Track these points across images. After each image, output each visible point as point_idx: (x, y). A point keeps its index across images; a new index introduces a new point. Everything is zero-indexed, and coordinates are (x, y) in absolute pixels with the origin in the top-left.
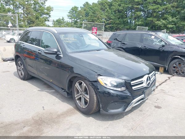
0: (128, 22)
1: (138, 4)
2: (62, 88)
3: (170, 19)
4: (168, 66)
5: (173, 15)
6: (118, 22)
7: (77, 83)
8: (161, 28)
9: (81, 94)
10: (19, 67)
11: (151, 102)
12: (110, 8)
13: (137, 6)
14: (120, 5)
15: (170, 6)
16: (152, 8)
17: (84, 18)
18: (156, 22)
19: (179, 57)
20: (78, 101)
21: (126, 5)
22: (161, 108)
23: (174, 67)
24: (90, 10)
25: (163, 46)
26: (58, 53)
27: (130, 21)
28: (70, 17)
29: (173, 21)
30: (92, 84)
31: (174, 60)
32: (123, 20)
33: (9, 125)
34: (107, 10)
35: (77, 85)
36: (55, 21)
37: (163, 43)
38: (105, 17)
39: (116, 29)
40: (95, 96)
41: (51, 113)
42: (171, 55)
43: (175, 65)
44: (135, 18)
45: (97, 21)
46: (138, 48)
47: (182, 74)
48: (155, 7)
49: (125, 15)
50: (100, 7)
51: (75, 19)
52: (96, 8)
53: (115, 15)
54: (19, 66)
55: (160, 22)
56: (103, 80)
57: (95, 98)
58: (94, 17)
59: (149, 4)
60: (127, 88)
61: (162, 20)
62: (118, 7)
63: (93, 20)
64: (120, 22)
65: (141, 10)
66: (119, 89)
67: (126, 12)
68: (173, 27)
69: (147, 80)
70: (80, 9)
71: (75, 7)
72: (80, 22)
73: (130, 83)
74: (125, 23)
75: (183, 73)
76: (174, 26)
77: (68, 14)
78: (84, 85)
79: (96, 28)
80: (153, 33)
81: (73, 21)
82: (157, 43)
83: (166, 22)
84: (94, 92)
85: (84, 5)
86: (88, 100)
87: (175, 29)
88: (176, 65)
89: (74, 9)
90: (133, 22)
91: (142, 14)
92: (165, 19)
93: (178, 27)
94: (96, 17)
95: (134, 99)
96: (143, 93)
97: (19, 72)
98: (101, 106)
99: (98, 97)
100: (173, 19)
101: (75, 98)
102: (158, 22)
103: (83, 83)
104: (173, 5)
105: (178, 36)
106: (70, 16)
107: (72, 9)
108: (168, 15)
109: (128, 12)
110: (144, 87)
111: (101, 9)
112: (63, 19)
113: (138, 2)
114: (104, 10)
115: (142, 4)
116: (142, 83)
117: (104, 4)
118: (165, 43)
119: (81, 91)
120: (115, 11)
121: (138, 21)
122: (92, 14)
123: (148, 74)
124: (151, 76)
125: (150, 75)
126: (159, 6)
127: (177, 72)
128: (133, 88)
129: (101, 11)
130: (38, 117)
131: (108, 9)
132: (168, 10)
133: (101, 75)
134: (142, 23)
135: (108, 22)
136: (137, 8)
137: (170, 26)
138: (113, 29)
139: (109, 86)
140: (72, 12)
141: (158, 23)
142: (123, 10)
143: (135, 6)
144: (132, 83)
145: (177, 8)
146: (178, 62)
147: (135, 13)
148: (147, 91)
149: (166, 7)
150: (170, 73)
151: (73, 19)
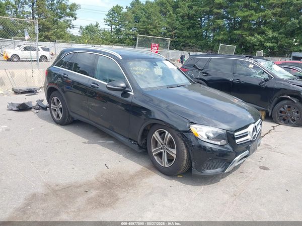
0: (202, 35)
1: (220, 6)
2: (129, 139)
3: (270, 34)
4: (273, 109)
5: (275, 28)
6: (188, 34)
7: (155, 133)
8: (255, 47)
9: (162, 148)
10: (54, 106)
11: (253, 161)
12: (174, 11)
13: (219, 11)
14: (190, 7)
15: (270, 12)
16: (242, 14)
17: (133, 25)
18: (247, 37)
19: (290, 97)
20: (156, 158)
21: (201, 8)
22: (268, 169)
23: (281, 112)
24: (142, 13)
25: (266, 80)
26: (127, 89)
27: (206, 33)
28: (108, 23)
29: (274, 37)
30: (182, 134)
31: (281, 102)
32: (195, 31)
33: (68, 187)
34: (170, 14)
35: (156, 135)
36: (84, 28)
37: (265, 76)
38: (166, 25)
39: (183, 45)
40: (185, 151)
41: (119, 173)
42: (277, 94)
43: (282, 109)
44: (214, 30)
45: (152, 31)
46: (228, 81)
47: (292, 122)
48: (246, 14)
49: (199, 24)
50: (158, 8)
51: (118, 27)
52: (151, 10)
53: (182, 23)
54: (54, 104)
55: (253, 38)
56: (198, 129)
57: (186, 154)
58: (148, 25)
59: (237, 8)
60: (228, 142)
61: (256, 35)
62: (188, 11)
63: (146, 28)
64: (190, 34)
65: (223, 17)
66: (219, 143)
67: (199, 19)
68: (274, 47)
69: (253, 131)
70: (125, 10)
71: (118, 7)
72: (125, 32)
73: (234, 135)
74: (198, 37)
75: (294, 120)
76: (275, 44)
77: (106, 17)
78: (168, 135)
79: (157, 44)
80: (251, 60)
81: (113, 30)
82: (258, 76)
83: (263, 38)
84: (184, 146)
85: (132, 4)
86: (175, 156)
87: (277, 50)
88: (284, 108)
89: (116, 10)
90: (211, 35)
91: (226, 22)
92: (262, 33)
93: (281, 47)
94: (151, 24)
95: (236, 156)
96: (248, 148)
97: (53, 113)
98: (193, 164)
99: (189, 153)
100: (275, 34)
101: (152, 153)
102: (250, 37)
103: (167, 132)
104: (274, 11)
105: (283, 64)
106: (109, 21)
107: (112, 10)
108: (267, 28)
109: (203, 19)
110: (249, 140)
111: (161, 12)
112: (97, 25)
113: (220, 4)
114: (165, 14)
115: (227, 7)
116: (247, 135)
117: (166, 3)
118: (269, 76)
119: (162, 144)
120: (182, 17)
121: (219, 34)
122: (145, 19)
123: (254, 123)
124: (258, 125)
125: (256, 124)
126: (253, 12)
127: (284, 120)
128: (237, 141)
129: (160, 15)
130: (103, 178)
131: (171, 12)
132: (266, 18)
133: (194, 124)
134: (225, 37)
135: (170, 33)
136: (217, 14)
137: (268, 44)
138: (178, 45)
139: (204, 138)
140: (112, 14)
141: (251, 40)
142: (194, 15)
143: (216, 11)
144: (236, 134)
145: (280, 16)
146: (287, 105)
147: (214, 21)
148: (252, 146)
149: (263, 14)
150: (275, 120)
151: (114, 26)
